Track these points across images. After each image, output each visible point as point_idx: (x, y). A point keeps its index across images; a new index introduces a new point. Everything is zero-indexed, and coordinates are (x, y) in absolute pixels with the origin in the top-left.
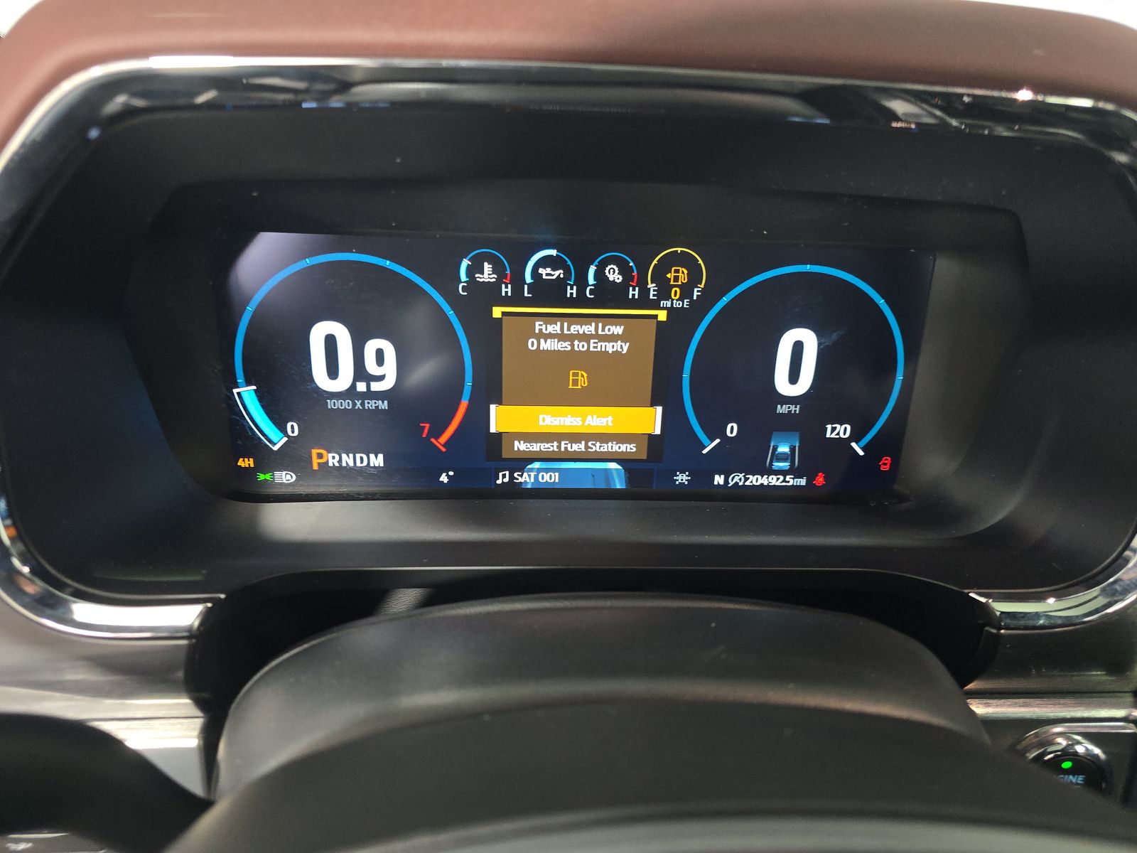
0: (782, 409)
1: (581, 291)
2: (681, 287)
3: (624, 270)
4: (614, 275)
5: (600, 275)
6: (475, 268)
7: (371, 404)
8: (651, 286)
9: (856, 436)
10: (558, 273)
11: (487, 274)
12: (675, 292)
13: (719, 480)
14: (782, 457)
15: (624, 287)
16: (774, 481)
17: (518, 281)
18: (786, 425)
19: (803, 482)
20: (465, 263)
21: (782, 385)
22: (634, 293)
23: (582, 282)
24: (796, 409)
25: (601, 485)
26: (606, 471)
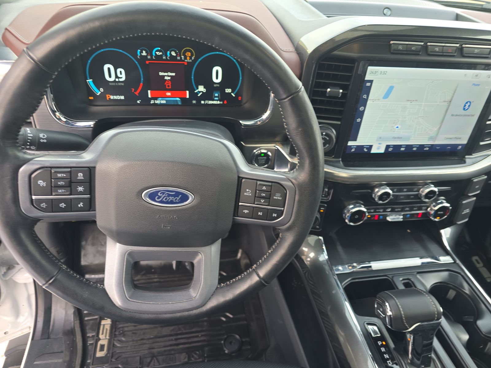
0: (215, 85)
1: (166, 57)
2: (189, 57)
3: (176, 53)
4: (173, 54)
5: (170, 54)
6: (141, 52)
7: (120, 84)
8: (183, 57)
9: (232, 92)
10: (161, 53)
11: (144, 53)
12: (188, 58)
13: (203, 102)
14: (216, 97)
15: (176, 57)
16: (215, 102)
17: (152, 55)
18: (217, 89)
19: (221, 103)
20: (139, 51)
21: (214, 80)
22: (179, 58)
23: (166, 56)
24: (218, 85)
25: (176, 104)
26: (177, 100)
